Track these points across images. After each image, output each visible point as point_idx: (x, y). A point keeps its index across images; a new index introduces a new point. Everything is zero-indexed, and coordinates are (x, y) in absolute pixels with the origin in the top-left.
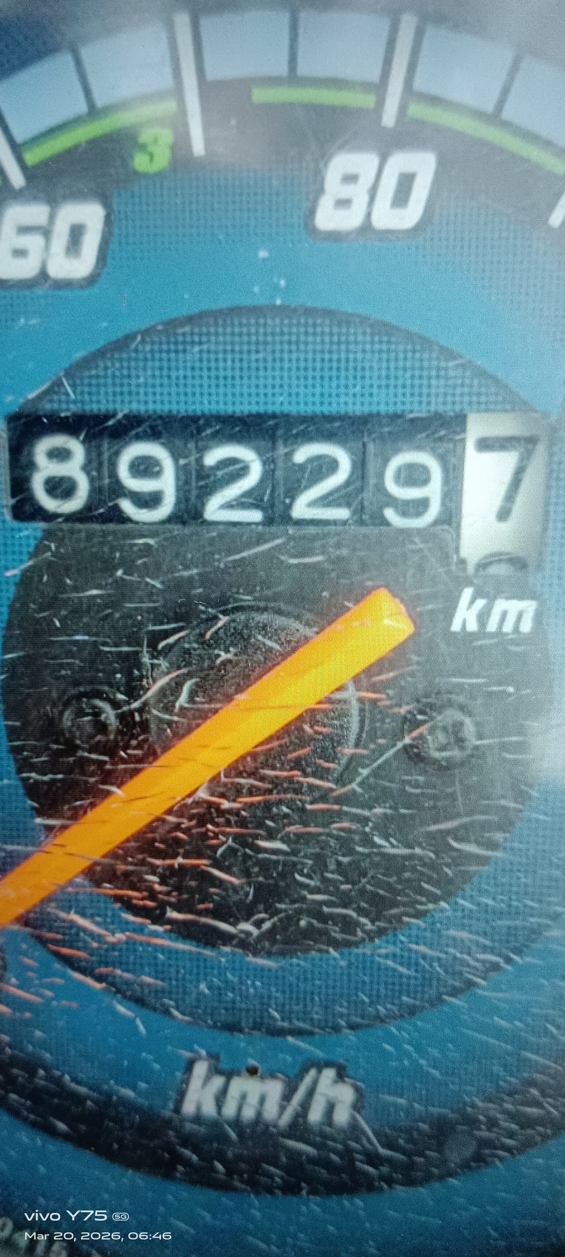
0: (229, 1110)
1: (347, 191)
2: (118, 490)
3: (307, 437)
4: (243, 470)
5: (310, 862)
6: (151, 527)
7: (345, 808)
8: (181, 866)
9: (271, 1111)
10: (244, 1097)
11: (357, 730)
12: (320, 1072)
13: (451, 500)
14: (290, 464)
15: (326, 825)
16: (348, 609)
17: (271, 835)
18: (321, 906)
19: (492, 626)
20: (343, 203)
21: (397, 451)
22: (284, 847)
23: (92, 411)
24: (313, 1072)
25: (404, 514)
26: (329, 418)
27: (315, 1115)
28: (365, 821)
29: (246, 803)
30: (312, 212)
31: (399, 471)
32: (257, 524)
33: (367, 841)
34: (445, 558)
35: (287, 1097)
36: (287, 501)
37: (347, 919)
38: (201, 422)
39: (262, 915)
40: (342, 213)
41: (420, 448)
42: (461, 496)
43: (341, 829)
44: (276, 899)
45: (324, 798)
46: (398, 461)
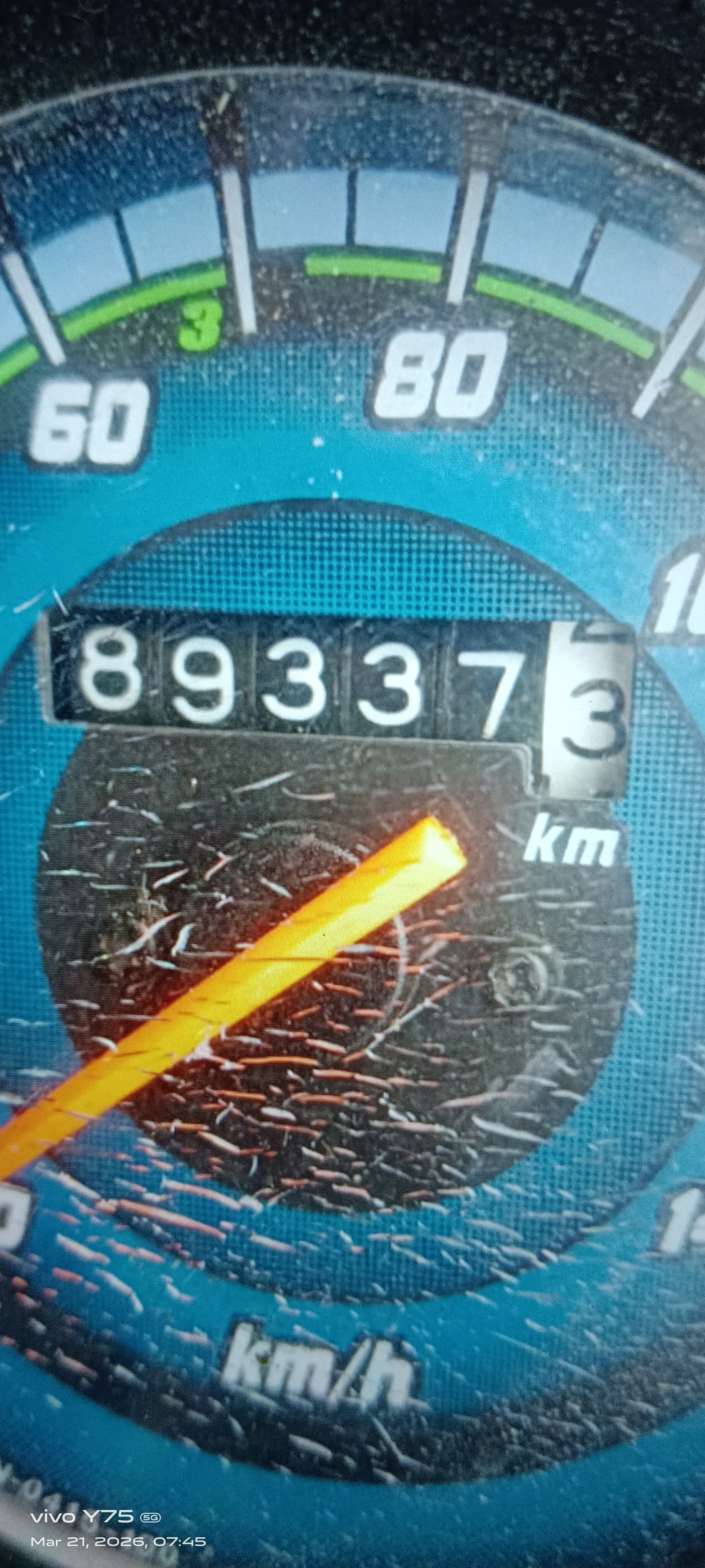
1: (409, 374)
5: (317, 1134)
7: (358, 1077)
8: (178, 1131)
9: (320, 1385)
10: (290, 1368)
12: (375, 1345)
15: (335, 1094)
17: (278, 1102)
18: (331, 1185)
20: (407, 388)
22: (291, 1116)
27: (367, 1396)
28: (378, 1091)
29: (250, 1065)
30: (369, 396)
33: (382, 1113)
39: (267, 1191)
40: (404, 399)
43: (352, 1100)
44: (282, 1173)
45: (335, 1064)
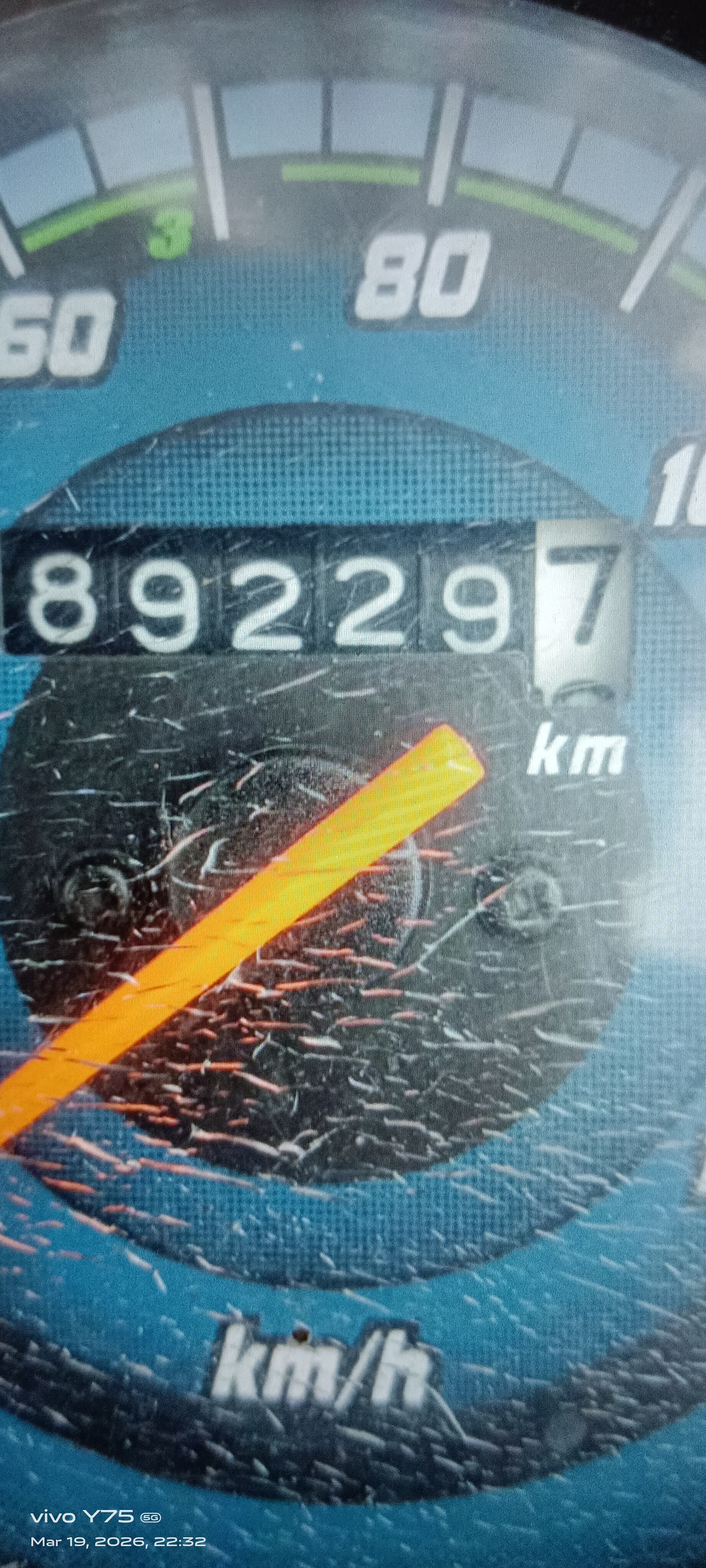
0: (273, 1390)
1: (391, 275)
2: (131, 615)
3: (351, 551)
4: (278, 591)
5: (367, 1062)
6: (171, 658)
7: (408, 994)
8: (209, 1072)
9: (325, 1390)
10: (290, 1372)
11: (420, 896)
12: (385, 1335)
13: (522, 620)
14: (333, 581)
15: (386, 1015)
16: (405, 751)
17: (319, 1031)
18: (382, 1119)
19: (576, 768)
20: (387, 289)
21: (457, 565)
22: (335, 1044)
23: (100, 525)
24: (377, 1336)
25: (468, 637)
26: (377, 529)
27: (381, 1394)
28: (431, 1008)
29: (287, 991)
30: (351, 300)
31: (460, 588)
32: (296, 652)
33: (436, 1034)
34: (517, 689)
35: (345, 1370)
36: (331, 625)
37: (415, 1134)
38: (229, 535)
39: (310, 1132)
40: (386, 299)
41: (482, 561)
42: (533, 615)
43: (404, 1020)
44: (326, 1110)
45: (382, 982)
46: (458, 576)
